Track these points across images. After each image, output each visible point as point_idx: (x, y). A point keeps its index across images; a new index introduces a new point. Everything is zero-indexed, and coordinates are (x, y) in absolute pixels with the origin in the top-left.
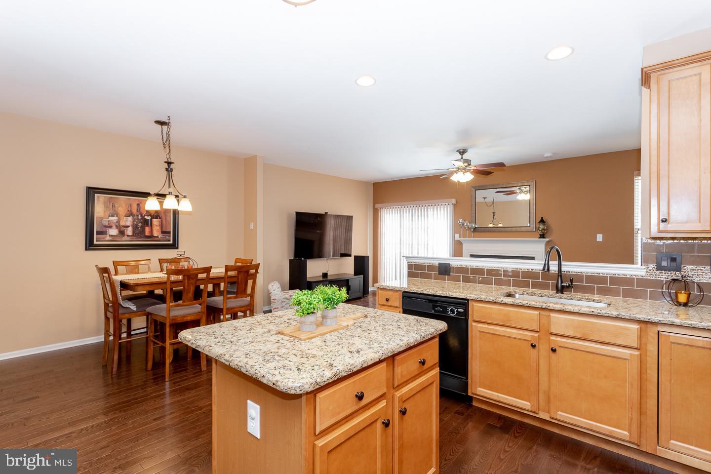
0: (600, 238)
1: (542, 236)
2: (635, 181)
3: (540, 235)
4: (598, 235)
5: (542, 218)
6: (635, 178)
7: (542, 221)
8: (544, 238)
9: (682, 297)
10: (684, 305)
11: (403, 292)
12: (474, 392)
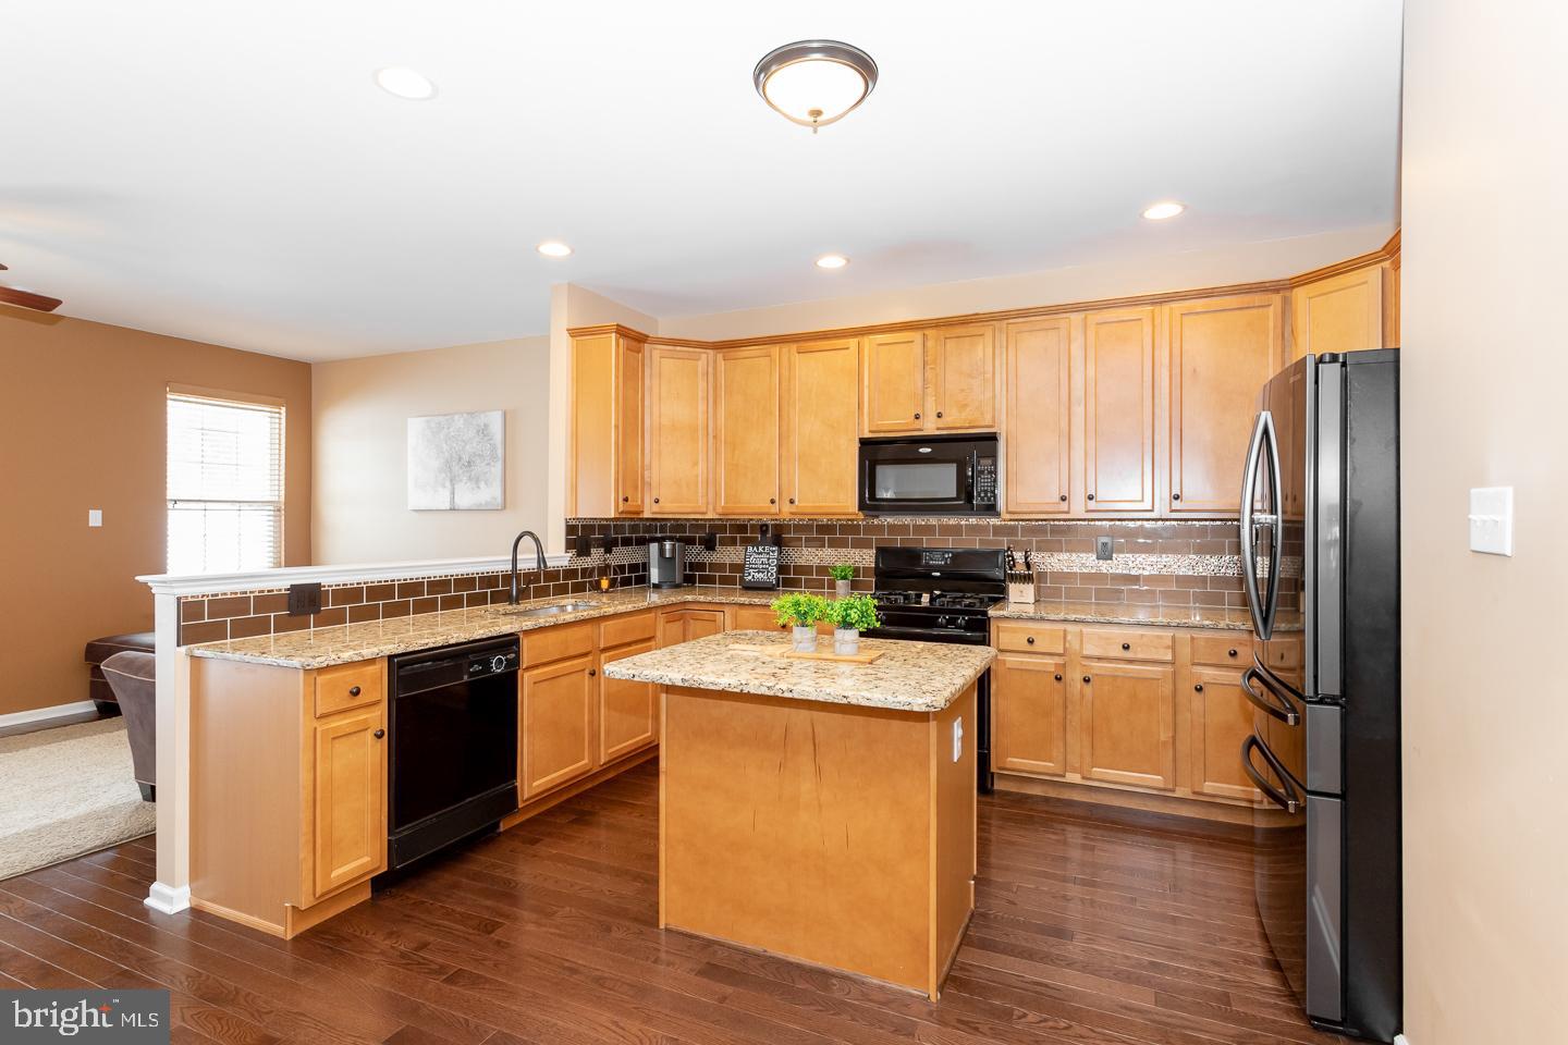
0: (95, 518)
2: (169, 403)
4: (90, 513)
6: (168, 396)
9: (605, 584)
10: (607, 591)
11: (391, 658)
12: (526, 797)
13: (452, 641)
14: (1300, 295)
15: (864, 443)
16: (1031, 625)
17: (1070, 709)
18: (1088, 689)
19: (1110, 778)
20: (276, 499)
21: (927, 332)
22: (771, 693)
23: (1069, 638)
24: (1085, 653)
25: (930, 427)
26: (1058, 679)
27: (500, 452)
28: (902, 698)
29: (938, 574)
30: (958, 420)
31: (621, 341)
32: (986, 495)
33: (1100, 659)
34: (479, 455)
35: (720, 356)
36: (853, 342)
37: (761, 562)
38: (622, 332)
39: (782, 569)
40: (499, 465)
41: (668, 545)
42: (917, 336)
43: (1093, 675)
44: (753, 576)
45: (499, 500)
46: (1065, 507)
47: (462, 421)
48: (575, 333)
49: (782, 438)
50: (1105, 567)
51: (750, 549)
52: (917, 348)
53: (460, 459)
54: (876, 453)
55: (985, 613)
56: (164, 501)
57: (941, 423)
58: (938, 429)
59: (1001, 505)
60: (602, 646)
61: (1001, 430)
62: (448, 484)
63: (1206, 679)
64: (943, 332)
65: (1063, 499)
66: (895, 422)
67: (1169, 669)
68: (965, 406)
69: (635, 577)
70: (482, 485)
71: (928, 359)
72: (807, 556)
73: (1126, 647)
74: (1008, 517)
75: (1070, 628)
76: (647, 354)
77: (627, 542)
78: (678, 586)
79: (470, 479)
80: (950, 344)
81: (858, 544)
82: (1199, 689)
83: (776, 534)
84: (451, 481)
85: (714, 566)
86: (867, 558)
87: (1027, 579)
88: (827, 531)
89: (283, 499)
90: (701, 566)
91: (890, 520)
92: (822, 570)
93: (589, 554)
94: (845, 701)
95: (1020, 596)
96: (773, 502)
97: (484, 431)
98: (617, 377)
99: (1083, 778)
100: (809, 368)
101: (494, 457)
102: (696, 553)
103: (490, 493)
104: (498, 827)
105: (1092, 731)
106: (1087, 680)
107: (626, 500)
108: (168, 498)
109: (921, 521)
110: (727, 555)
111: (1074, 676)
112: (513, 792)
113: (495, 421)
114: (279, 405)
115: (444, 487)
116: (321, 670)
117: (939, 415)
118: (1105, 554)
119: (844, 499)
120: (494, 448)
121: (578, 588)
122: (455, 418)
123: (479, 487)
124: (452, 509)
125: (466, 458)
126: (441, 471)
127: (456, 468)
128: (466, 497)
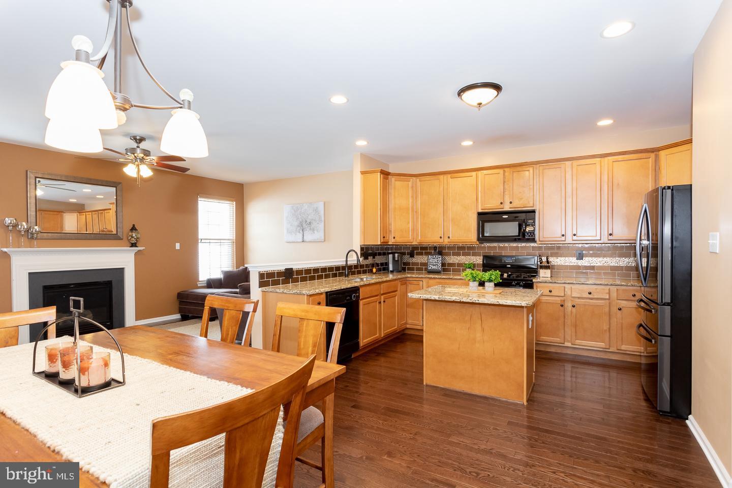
0: (178, 246)
1: (134, 245)
2: (199, 201)
3: (132, 244)
4: (176, 244)
5: (134, 225)
6: (199, 199)
7: (133, 229)
8: (137, 247)
9: (374, 270)
10: (375, 273)
11: (327, 293)
12: (362, 345)
13: (342, 288)
14: (662, 154)
15: (479, 214)
16: (550, 285)
17: (566, 317)
18: (574, 310)
19: (583, 344)
20: (232, 238)
21: (506, 169)
22: (471, 301)
23: (566, 290)
24: (573, 296)
25: (507, 208)
26: (562, 306)
27: (323, 219)
28: (518, 302)
29: (510, 266)
30: (519, 204)
31: (382, 175)
32: (531, 234)
33: (579, 298)
34: (314, 220)
35: (418, 180)
36: (474, 174)
37: (435, 262)
38: (382, 172)
39: (443, 265)
40: (323, 224)
41: (396, 255)
42: (501, 171)
43: (576, 304)
44: (431, 267)
45: (323, 238)
46: (563, 238)
47: (307, 206)
48: (363, 173)
49: (444, 212)
50: (580, 263)
51: (430, 256)
52: (501, 176)
53: (306, 221)
54: (485, 218)
55: (532, 281)
56: (197, 239)
57: (511, 205)
58: (510, 208)
59: (537, 238)
60: (382, 293)
61: (537, 208)
62: (301, 231)
63: (623, 305)
64: (512, 169)
65: (563, 235)
66: (492, 205)
67: (608, 301)
68: (521, 199)
69: (383, 268)
70: (316, 232)
71: (506, 180)
72: (452, 259)
73: (590, 293)
74: (540, 243)
75: (566, 286)
76: (390, 179)
77: (380, 254)
78: (400, 272)
79: (310, 229)
80: (515, 174)
81: (474, 254)
82: (620, 309)
83: (439, 250)
85: (414, 264)
86: (479, 260)
87: (547, 267)
88: (463, 249)
89: (235, 238)
90: (408, 264)
91: (488, 244)
92: (459, 265)
93: (368, 259)
94: (498, 303)
95: (544, 274)
96: (441, 238)
97: (316, 210)
98: (380, 190)
99: (572, 344)
100: (456, 185)
101: (320, 221)
102: (406, 258)
103: (319, 235)
104: (352, 356)
105: (576, 326)
106: (574, 306)
107: (384, 237)
108: (199, 238)
109: (501, 245)
110: (419, 259)
111: (569, 305)
112: (358, 343)
113: (321, 206)
114: (233, 201)
115: (299, 232)
116: (311, 296)
117: (511, 203)
118: (580, 257)
119: (471, 236)
120: (320, 217)
121: (364, 272)
122: (304, 205)
123: (314, 233)
124: (303, 241)
125: (308, 221)
126: (298, 226)
127: (304, 225)
128: (309, 236)
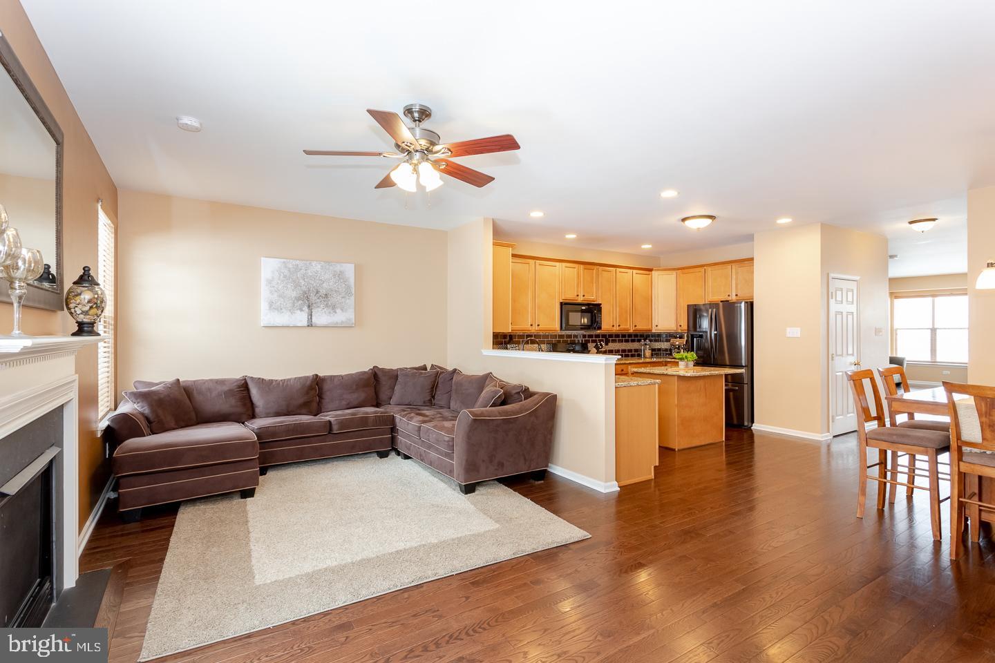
21: (580, 265)
25: (581, 300)
27: (353, 290)
30: (588, 297)
32: (598, 323)
34: (336, 291)
36: (557, 264)
40: (353, 298)
42: (576, 266)
45: (353, 321)
47: (318, 266)
48: (494, 244)
52: (577, 270)
53: (317, 292)
54: (566, 307)
57: (584, 298)
59: (602, 328)
61: (602, 303)
62: (305, 308)
64: (583, 266)
66: (570, 295)
68: (589, 293)
70: (338, 311)
71: (580, 275)
79: (327, 306)
84: (309, 306)
96: (531, 325)
97: (340, 276)
101: (348, 293)
103: (345, 316)
113: (349, 270)
115: (301, 310)
117: (584, 296)
120: (348, 287)
122: (314, 264)
123: (335, 312)
124: (310, 325)
125: (323, 292)
126: (298, 299)
127: (313, 298)
128: (321, 317)
